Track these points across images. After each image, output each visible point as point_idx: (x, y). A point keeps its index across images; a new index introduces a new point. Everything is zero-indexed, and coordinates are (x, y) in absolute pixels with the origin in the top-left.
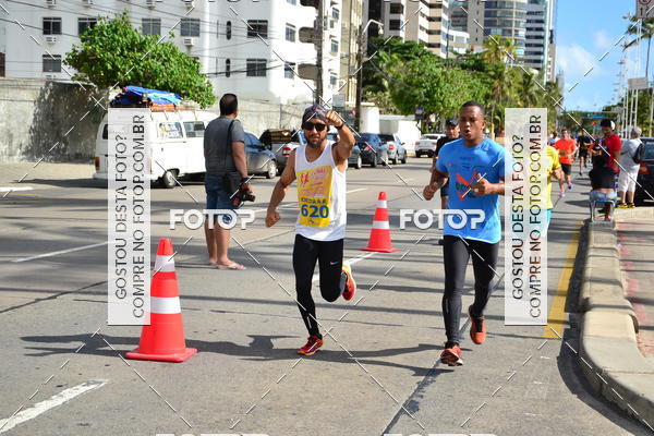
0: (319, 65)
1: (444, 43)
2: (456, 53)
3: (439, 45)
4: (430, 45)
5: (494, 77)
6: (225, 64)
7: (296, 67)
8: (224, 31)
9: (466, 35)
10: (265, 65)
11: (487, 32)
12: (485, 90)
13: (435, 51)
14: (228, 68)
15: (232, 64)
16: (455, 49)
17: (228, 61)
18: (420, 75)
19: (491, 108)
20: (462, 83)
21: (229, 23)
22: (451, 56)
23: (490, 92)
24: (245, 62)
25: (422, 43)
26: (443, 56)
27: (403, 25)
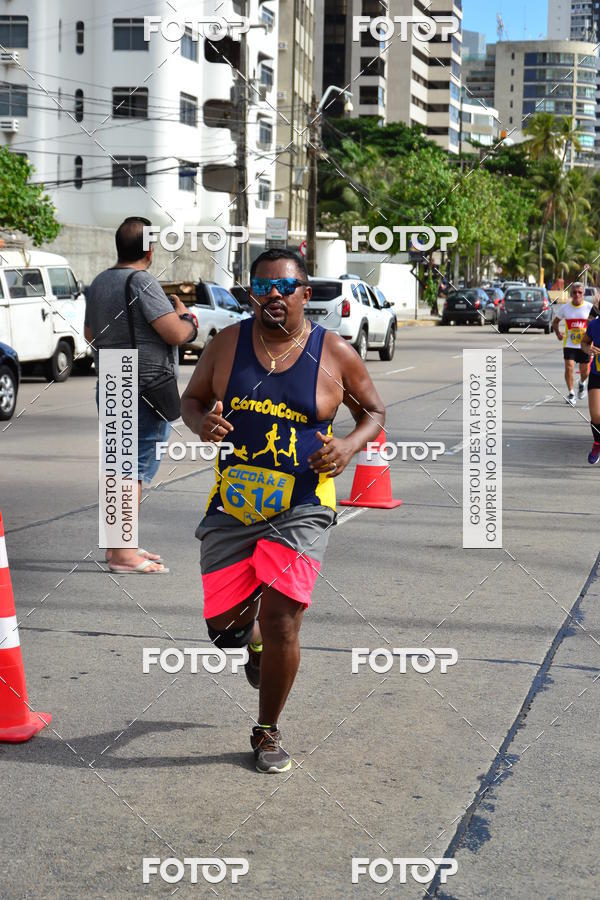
0: (241, 167)
1: (455, 126)
2: (476, 145)
3: (444, 131)
4: (431, 131)
5: (541, 186)
6: (72, 166)
7: (199, 170)
8: (71, 105)
9: (492, 112)
10: (144, 166)
11: (528, 107)
12: (530, 208)
13: (439, 140)
14: (79, 172)
15: (86, 165)
16: (474, 137)
17: (79, 160)
18: (417, 182)
19: (538, 240)
20: (489, 196)
21: (79, 93)
22: (468, 149)
23: (538, 212)
24: (109, 162)
25: (417, 127)
26: (454, 149)
27: (384, 96)
